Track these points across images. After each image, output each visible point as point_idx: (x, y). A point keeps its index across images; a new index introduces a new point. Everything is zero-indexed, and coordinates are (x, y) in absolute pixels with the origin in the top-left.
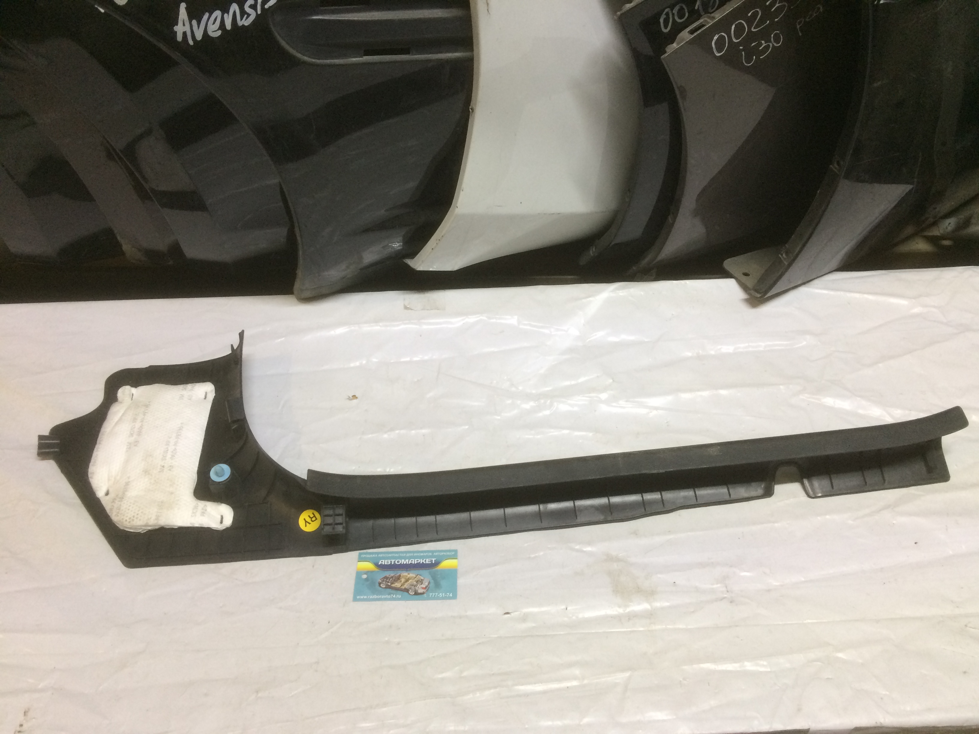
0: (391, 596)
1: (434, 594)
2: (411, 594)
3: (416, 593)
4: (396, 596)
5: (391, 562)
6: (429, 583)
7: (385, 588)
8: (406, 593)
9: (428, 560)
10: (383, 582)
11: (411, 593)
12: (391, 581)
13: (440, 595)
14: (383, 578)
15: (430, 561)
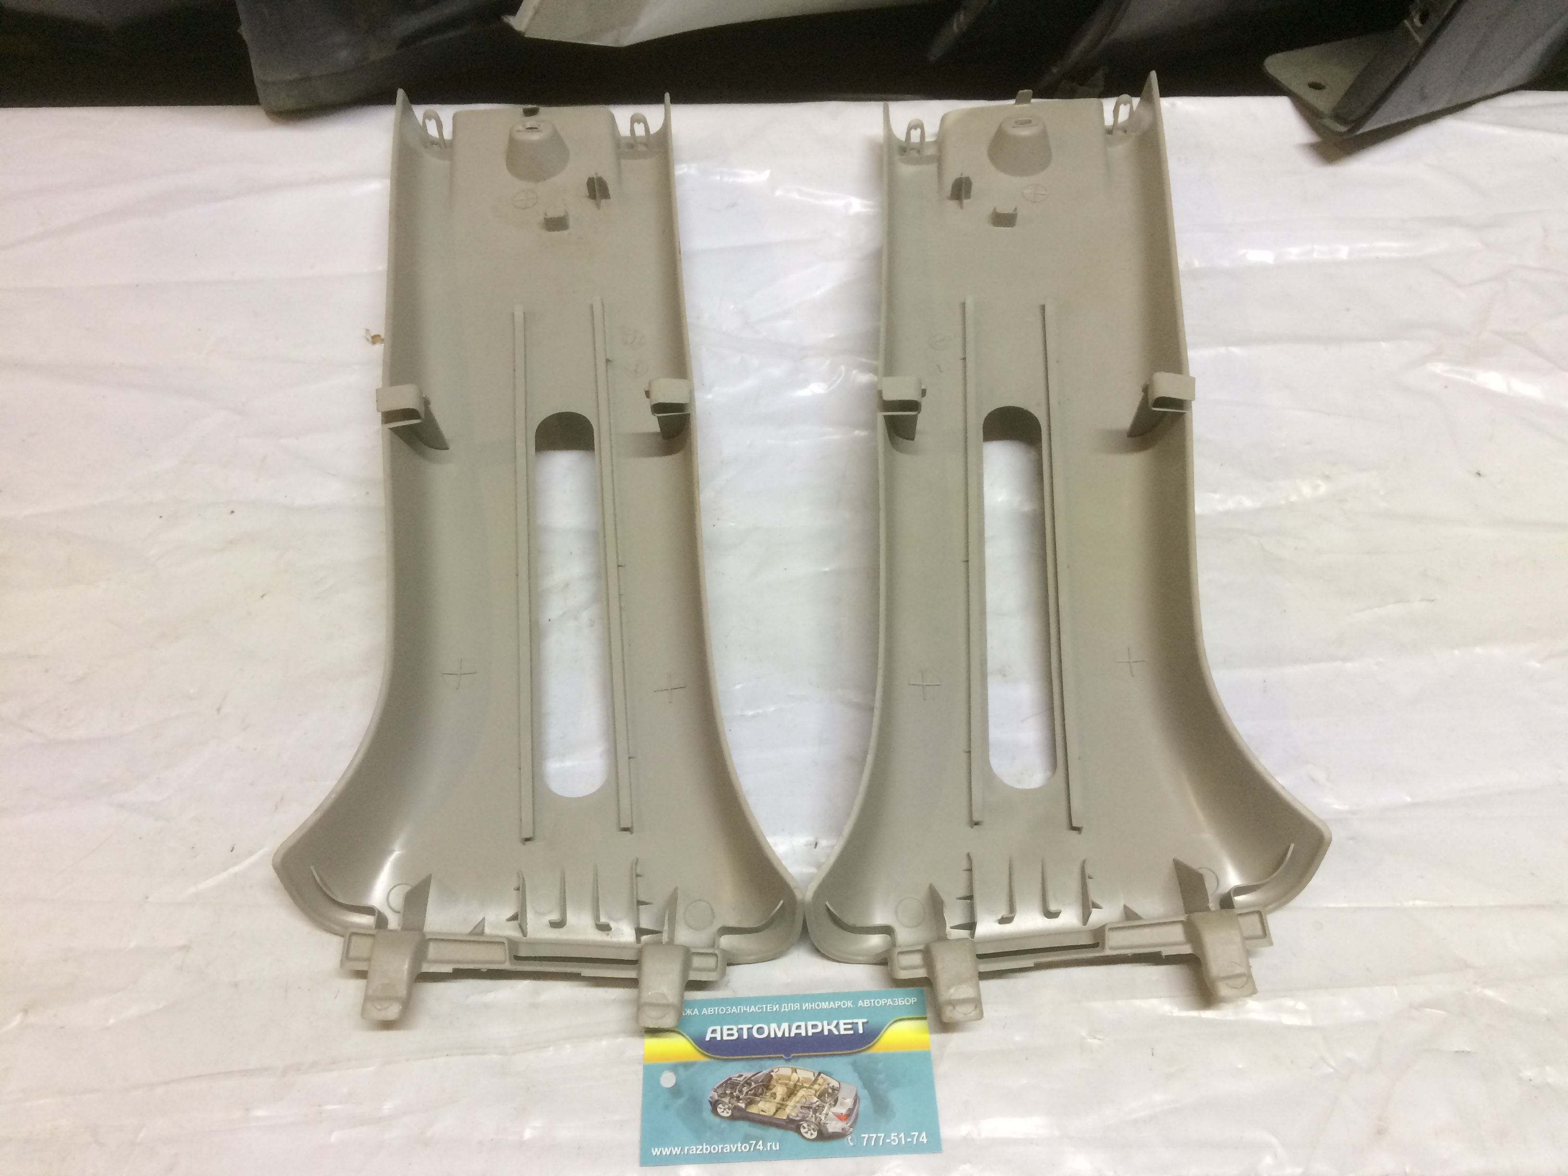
0: (750, 1145)
1: (875, 1135)
2: (808, 1136)
3: (823, 1136)
4: (764, 1145)
5: (740, 1030)
6: (856, 1100)
7: (733, 1118)
8: (792, 1135)
9: (845, 1024)
10: (723, 1099)
11: (805, 1135)
12: (747, 1093)
13: (892, 1138)
14: (721, 1085)
15: (850, 1026)
